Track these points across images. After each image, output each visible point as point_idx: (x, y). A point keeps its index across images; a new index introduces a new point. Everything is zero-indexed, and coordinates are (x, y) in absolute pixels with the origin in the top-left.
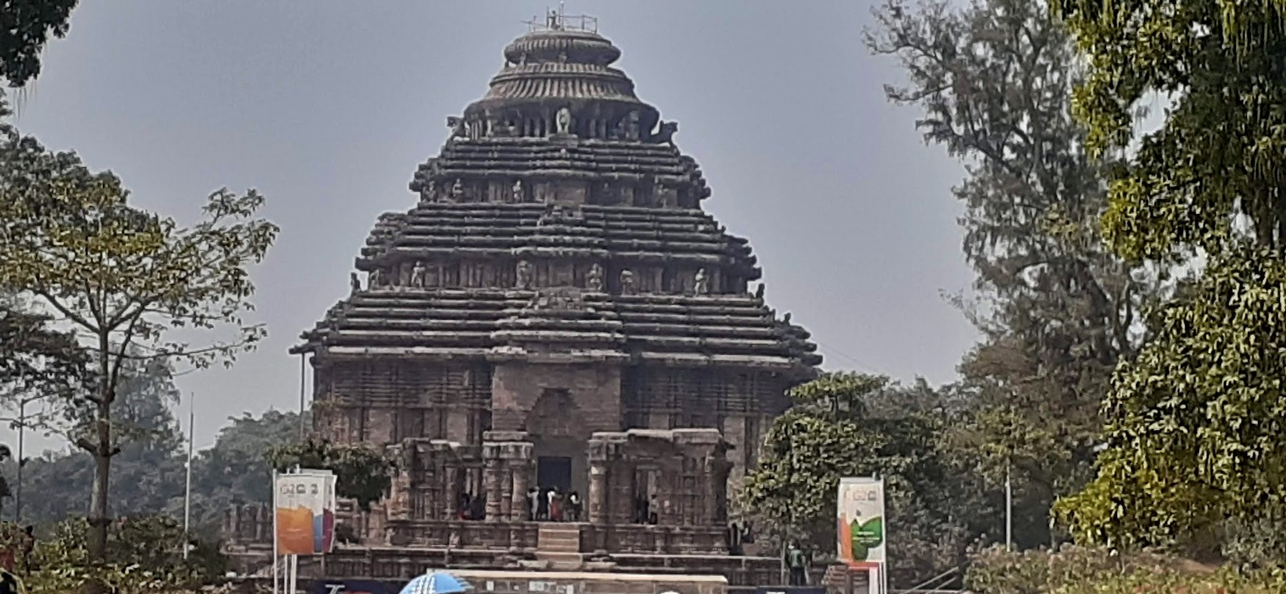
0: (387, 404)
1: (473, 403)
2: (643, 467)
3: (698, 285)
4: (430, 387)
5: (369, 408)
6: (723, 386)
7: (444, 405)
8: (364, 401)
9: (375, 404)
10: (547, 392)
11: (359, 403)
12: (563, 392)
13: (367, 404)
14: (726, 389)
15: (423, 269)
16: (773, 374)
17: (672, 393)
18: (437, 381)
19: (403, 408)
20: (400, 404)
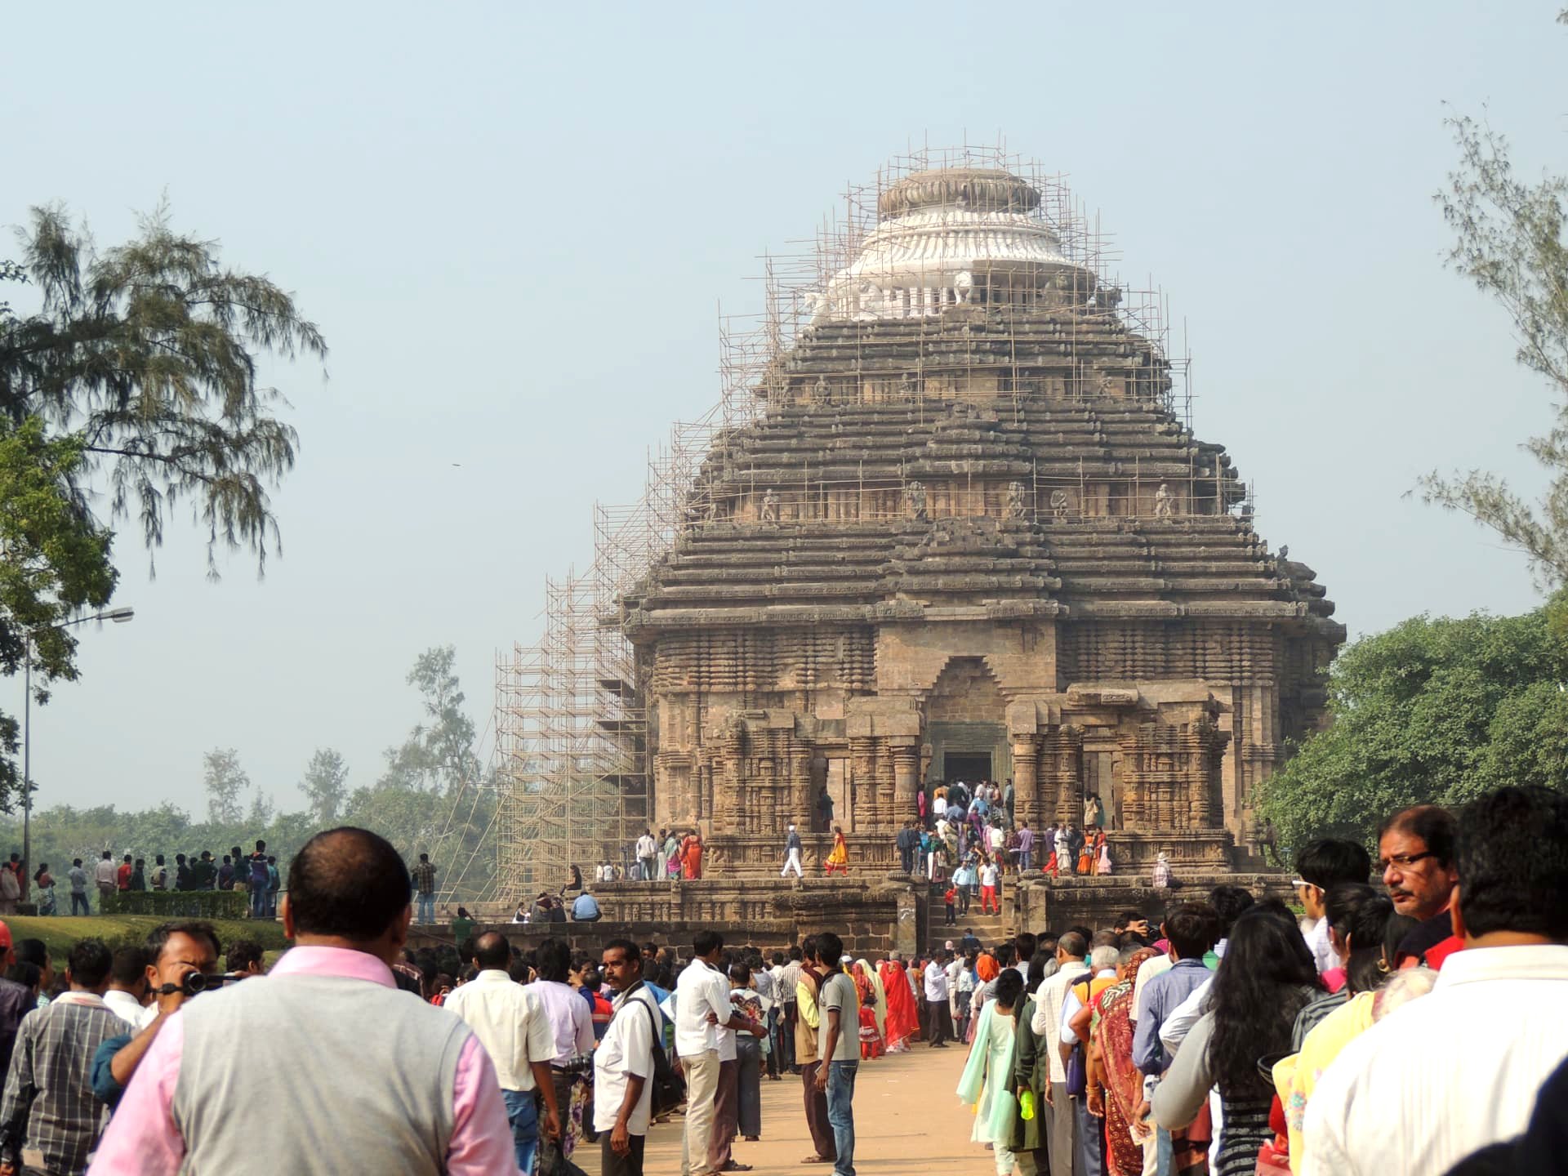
0: (731, 688)
1: (852, 682)
2: (1093, 747)
3: (1159, 506)
4: (790, 661)
5: (708, 693)
6: (1199, 645)
7: (810, 686)
8: (699, 684)
9: (714, 688)
10: (954, 663)
11: (693, 688)
12: (976, 662)
13: (704, 688)
14: (1204, 649)
15: (776, 499)
16: (1269, 627)
17: (1129, 657)
18: (800, 653)
19: (754, 692)
20: (750, 687)
